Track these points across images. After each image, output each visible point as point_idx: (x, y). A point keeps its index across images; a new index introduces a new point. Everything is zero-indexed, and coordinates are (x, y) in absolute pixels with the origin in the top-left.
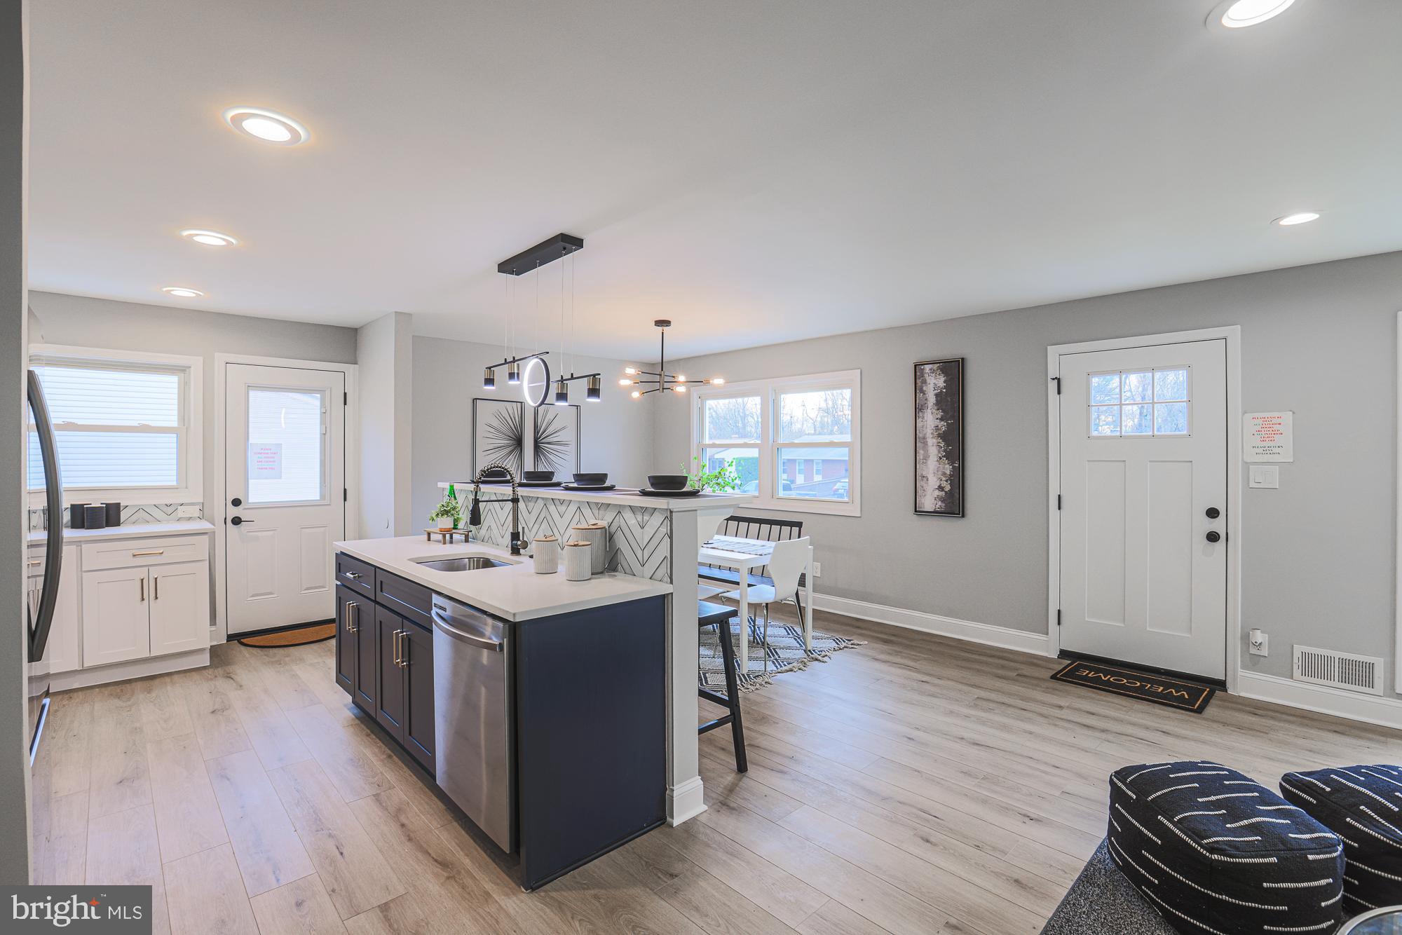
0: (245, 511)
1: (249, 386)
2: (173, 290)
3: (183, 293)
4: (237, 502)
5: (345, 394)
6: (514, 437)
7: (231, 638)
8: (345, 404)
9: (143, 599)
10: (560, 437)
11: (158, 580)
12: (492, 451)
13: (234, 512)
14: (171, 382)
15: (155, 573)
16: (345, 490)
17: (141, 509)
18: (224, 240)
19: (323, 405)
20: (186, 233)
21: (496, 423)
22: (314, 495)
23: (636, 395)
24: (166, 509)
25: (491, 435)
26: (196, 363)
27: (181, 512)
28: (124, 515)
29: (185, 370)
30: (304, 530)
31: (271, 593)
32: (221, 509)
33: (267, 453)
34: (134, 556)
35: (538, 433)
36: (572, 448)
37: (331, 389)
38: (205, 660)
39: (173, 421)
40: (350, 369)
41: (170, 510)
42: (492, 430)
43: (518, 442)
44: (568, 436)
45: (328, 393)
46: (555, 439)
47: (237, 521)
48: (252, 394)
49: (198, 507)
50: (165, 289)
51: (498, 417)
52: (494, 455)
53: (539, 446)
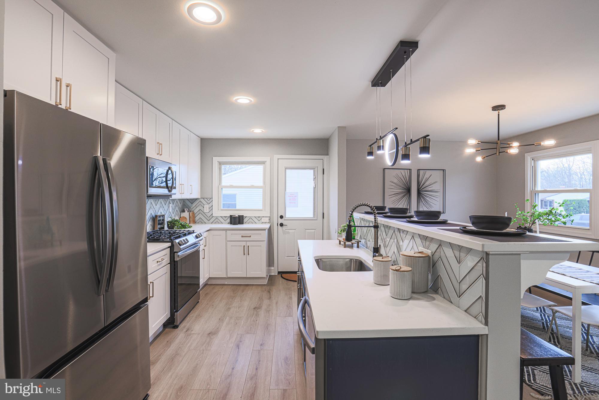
0: (285, 221)
1: (286, 168)
2: (254, 130)
3: (258, 132)
4: (282, 217)
5: (323, 169)
6: (406, 188)
7: (279, 273)
8: (323, 174)
9: (244, 254)
10: (434, 187)
11: (249, 247)
12: (393, 195)
13: (281, 221)
14: (261, 167)
15: (248, 244)
16: (323, 213)
17: (250, 218)
18: (248, 99)
19: (314, 175)
21: (395, 181)
22: (310, 215)
23: (479, 159)
24: (258, 218)
25: (393, 187)
26: (267, 159)
27: (263, 220)
28: (245, 220)
29: (265, 163)
30: (306, 230)
31: (293, 257)
32: (276, 220)
33: (293, 196)
34: (242, 236)
35: (420, 186)
36: (440, 194)
37: (317, 167)
38: (265, 282)
39: (261, 184)
40: (325, 158)
41: (259, 219)
42: (394, 185)
43: (408, 191)
44: (438, 186)
45: (316, 169)
46: (430, 189)
47: (282, 225)
48: (287, 171)
49: (268, 218)
50: (252, 130)
51: (397, 178)
52: (394, 198)
53: (420, 193)
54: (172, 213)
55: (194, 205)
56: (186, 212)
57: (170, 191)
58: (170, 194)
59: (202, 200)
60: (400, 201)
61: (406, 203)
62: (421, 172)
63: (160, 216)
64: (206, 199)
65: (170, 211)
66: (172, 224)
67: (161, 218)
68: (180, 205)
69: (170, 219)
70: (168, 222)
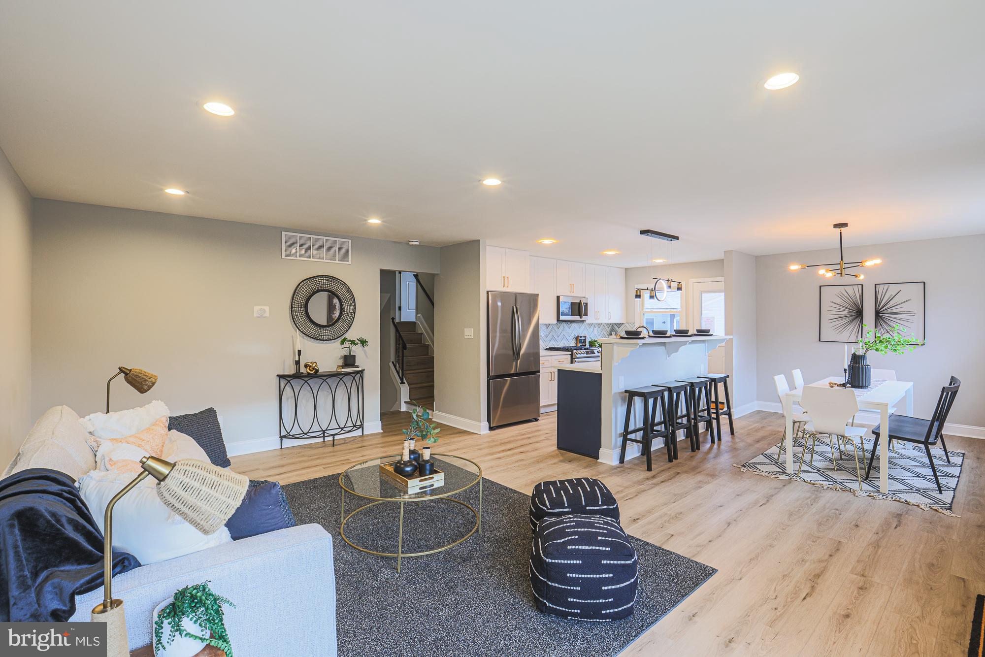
1: (702, 292)
6: (855, 310)
10: (905, 308)
12: (835, 320)
20: (605, 253)
21: (839, 301)
25: (835, 309)
33: (710, 321)
35: (879, 307)
42: (836, 306)
43: (859, 313)
44: (915, 306)
46: (897, 310)
48: (704, 295)
51: (840, 297)
52: (837, 323)
53: (880, 317)
54: (597, 336)
55: (621, 328)
56: (613, 335)
57: (581, 318)
58: (581, 319)
59: (627, 325)
60: (845, 328)
61: (855, 330)
62: (881, 289)
63: (581, 337)
64: (630, 324)
65: (596, 333)
66: (592, 344)
67: (583, 338)
68: (608, 330)
69: (590, 340)
70: (589, 342)
